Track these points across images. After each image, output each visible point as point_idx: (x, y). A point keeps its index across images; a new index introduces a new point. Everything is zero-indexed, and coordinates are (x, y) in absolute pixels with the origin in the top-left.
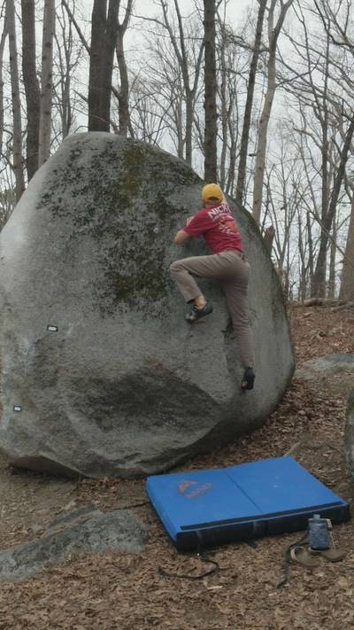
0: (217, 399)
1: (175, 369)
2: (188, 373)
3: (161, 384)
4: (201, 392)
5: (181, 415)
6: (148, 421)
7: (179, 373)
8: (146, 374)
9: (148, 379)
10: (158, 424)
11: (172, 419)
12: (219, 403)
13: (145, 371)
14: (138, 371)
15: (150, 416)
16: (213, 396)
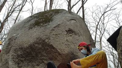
0: (60, 52)
1: (45, 39)
2: (50, 40)
3: (40, 46)
4: (54, 48)
5: (46, 60)
6: (35, 64)
7: (47, 40)
8: (36, 43)
9: (36, 45)
10: (38, 65)
11: (43, 62)
12: (61, 53)
13: (36, 42)
14: (34, 42)
15: (36, 62)
16: (59, 51)
